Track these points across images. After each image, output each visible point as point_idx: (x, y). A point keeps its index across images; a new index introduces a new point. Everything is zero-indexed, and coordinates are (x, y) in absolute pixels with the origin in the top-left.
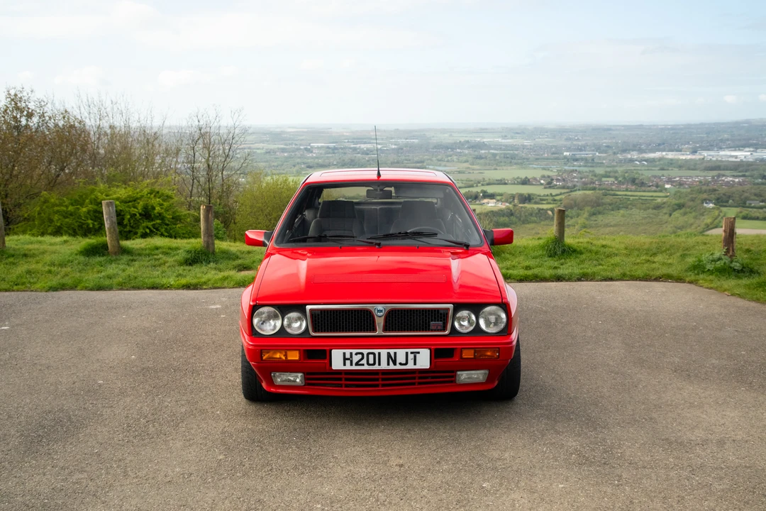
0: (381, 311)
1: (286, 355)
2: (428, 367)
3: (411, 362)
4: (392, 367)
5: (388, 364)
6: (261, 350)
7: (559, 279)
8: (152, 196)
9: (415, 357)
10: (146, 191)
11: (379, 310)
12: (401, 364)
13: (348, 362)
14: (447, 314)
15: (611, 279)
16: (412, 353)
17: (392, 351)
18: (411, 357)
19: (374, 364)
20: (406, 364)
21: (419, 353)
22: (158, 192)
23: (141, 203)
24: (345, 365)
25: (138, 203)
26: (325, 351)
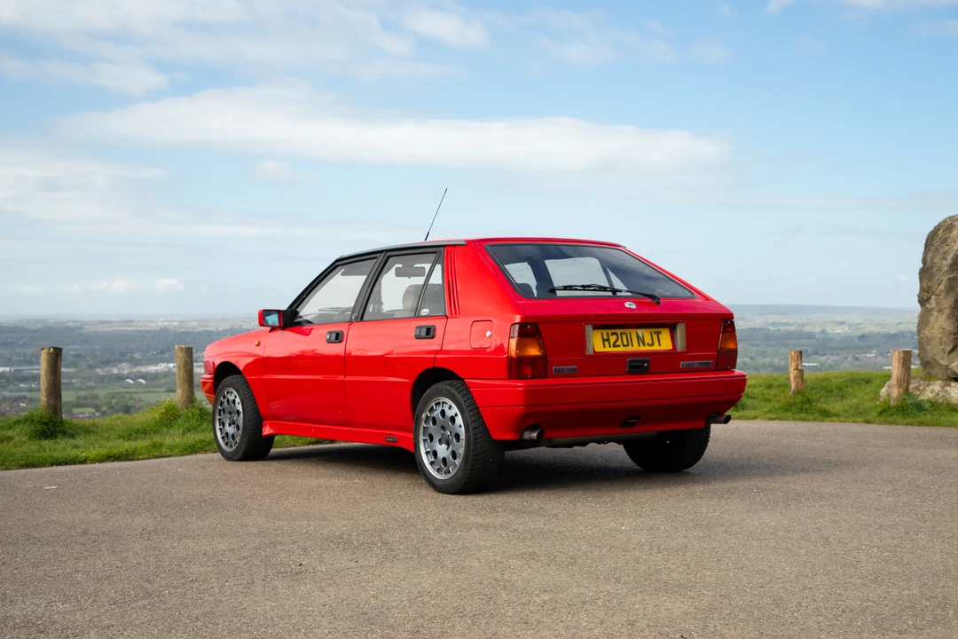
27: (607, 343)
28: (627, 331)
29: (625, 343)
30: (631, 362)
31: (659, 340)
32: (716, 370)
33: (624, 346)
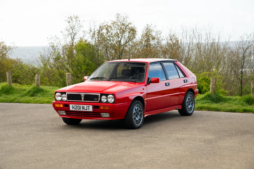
0: (83, 95)
1: (60, 105)
2: (92, 111)
3: (88, 109)
4: (83, 110)
5: (83, 109)
6: (55, 104)
9: (89, 108)
11: (83, 94)
12: (85, 109)
13: (73, 108)
14: (99, 96)
16: (88, 106)
17: (83, 106)
18: (88, 107)
19: (79, 109)
20: (87, 109)
21: (89, 106)
24: (73, 109)
26: (68, 104)
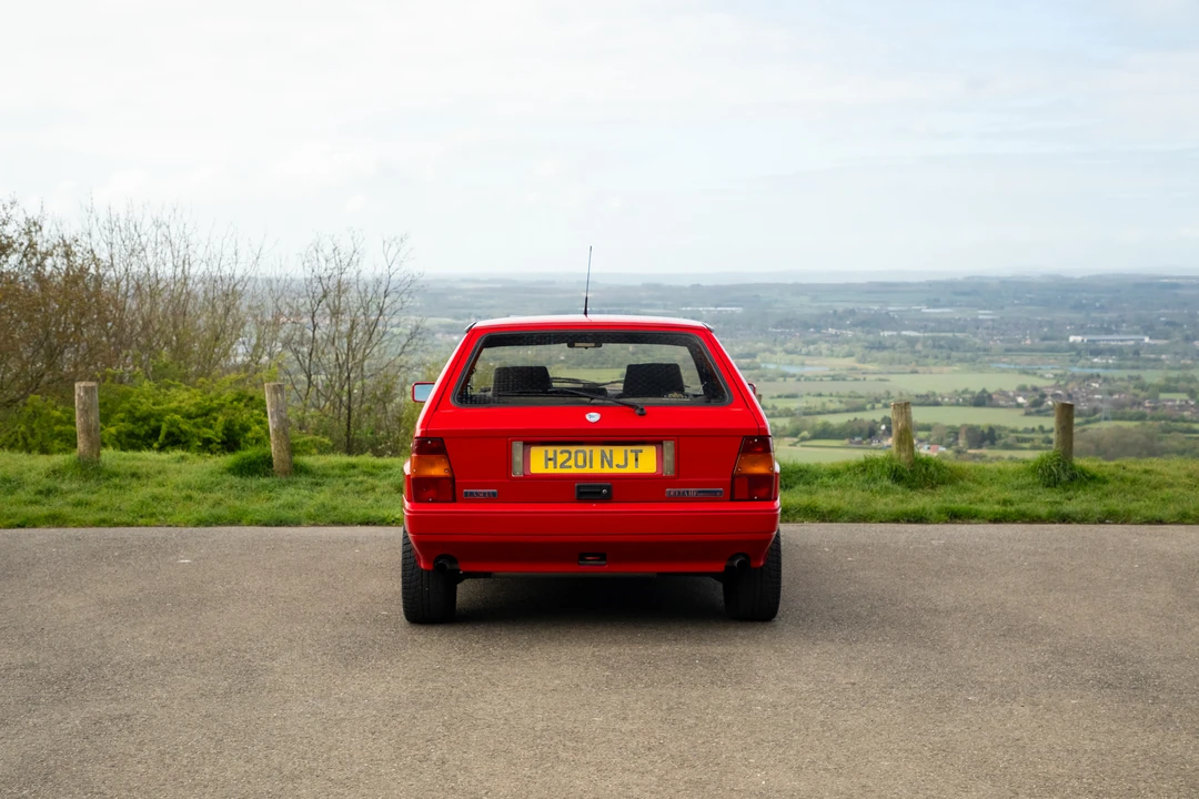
7: (1065, 519)
8: (243, 404)
10: (228, 395)
15: (1160, 522)
22: (252, 399)
23: (221, 418)
25: (215, 419)
27: (551, 463)
28: (587, 449)
29: (580, 463)
30: (579, 487)
31: (637, 460)
32: (732, 500)
33: (577, 466)
